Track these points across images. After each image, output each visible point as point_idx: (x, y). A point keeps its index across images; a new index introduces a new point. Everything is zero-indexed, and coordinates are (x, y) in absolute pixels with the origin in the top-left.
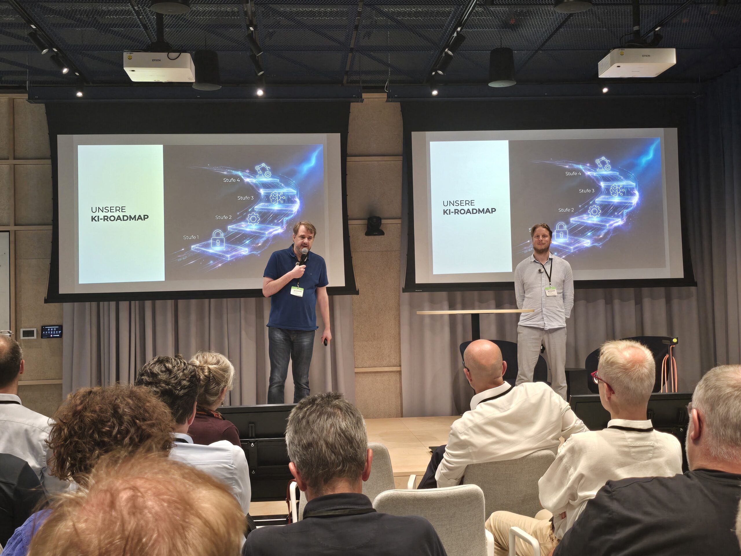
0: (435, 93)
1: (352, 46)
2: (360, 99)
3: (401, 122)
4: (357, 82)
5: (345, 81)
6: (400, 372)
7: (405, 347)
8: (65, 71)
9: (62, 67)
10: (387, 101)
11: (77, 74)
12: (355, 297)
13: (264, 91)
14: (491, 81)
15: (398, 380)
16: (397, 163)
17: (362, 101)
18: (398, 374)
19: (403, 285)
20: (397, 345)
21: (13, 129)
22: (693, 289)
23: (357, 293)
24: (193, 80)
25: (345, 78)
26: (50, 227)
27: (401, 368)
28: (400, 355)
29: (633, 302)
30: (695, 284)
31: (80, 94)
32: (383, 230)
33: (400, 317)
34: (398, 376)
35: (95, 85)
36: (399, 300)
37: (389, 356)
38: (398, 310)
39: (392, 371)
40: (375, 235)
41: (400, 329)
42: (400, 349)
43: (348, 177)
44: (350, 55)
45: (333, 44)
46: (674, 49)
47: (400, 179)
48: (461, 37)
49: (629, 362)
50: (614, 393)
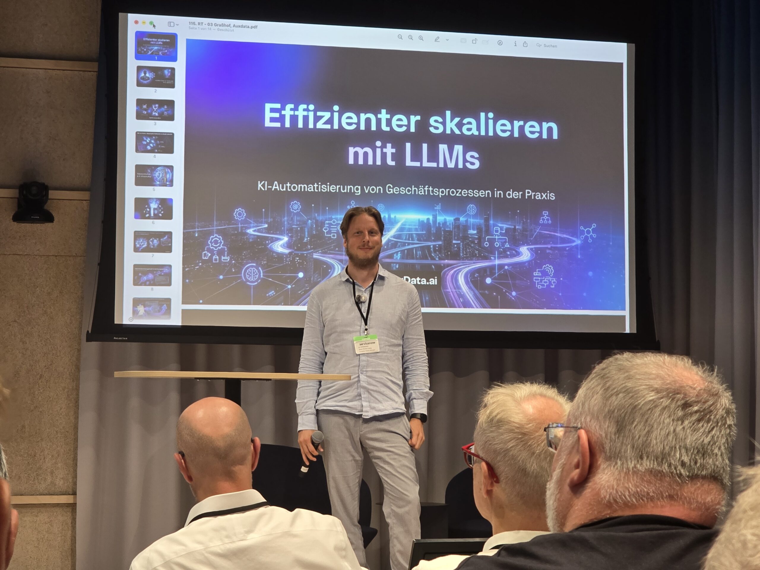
6: (73, 506)
7: (86, 454)
15: (69, 521)
16: (87, 75)
18: (69, 509)
19: (88, 326)
20: (70, 450)
27: (75, 499)
28: (75, 470)
32: (51, 211)
33: (78, 395)
34: (69, 514)
36: (78, 359)
37: (52, 473)
38: (76, 378)
39: (57, 505)
40: (34, 221)
41: (77, 418)
42: (75, 460)
47: (92, 109)
49: (530, 421)
50: (498, 481)
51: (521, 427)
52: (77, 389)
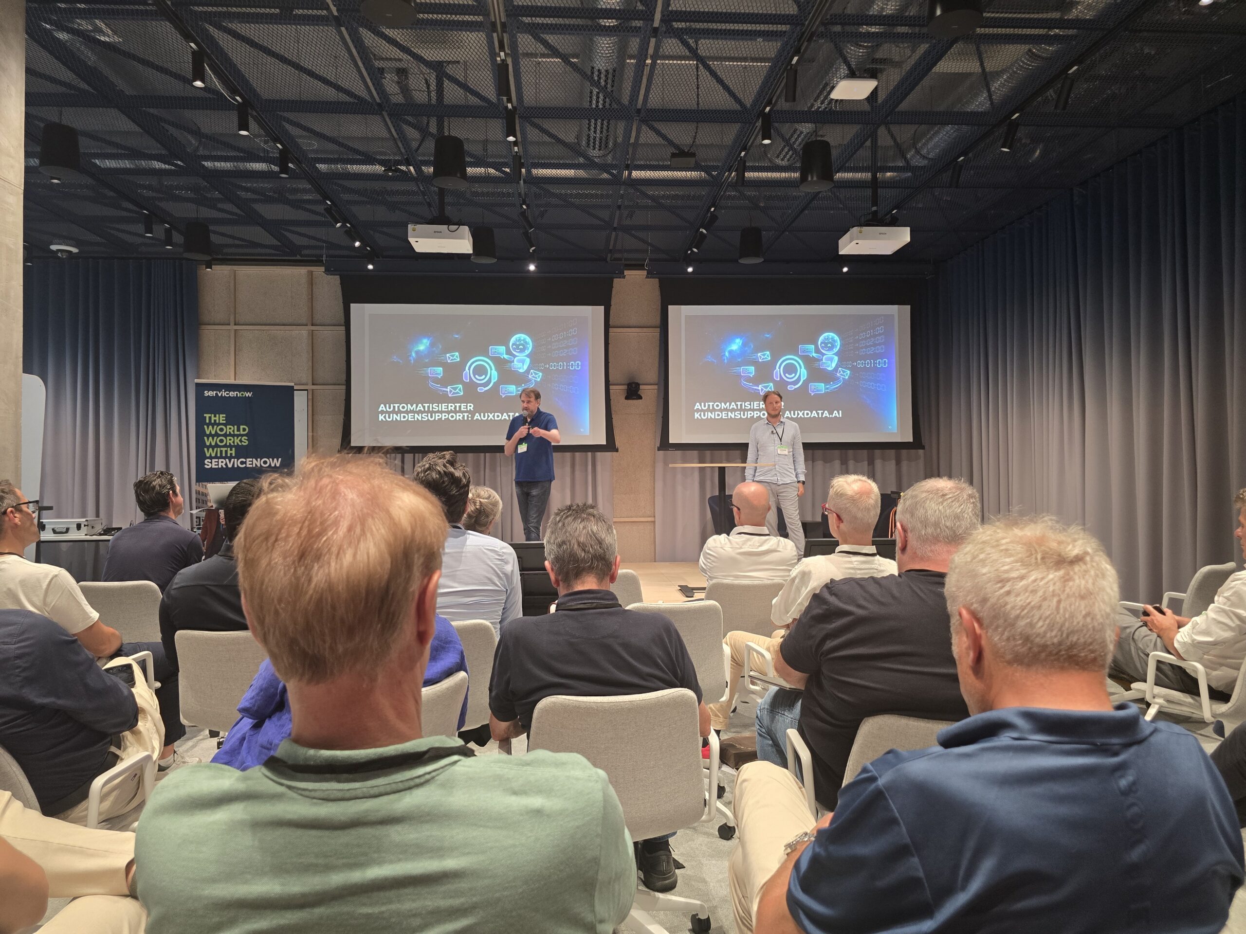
0: (690, 270)
1: (615, 225)
2: (622, 275)
3: (659, 297)
4: (620, 259)
5: (608, 259)
6: (654, 522)
7: (659, 500)
8: (357, 244)
9: (355, 241)
10: (646, 278)
11: (369, 249)
12: (615, 453)
13: (536, 267)
14: (741, 257)
15: (652, 529)
16: (656, 333)
17: (624, 277)
18: (652, 523)
19: (658, 444)
20: (652, 497)
21: (311, 298)
22: (921, 452)
23: (617, 450)
24: (471, 252)
25: (609, 255)
26: (344, 387)
27: (655, 519)
28: (654, 506)
29: (866, 463)
30: (923, 448)
31: (370, 267)
32: (641, 395)
33: (654, 474)
34: (652, 525)
35: (384, 259)
36: (654, 458)
37: (644, 507)
38: (654, 467)
39: (647, 522)
40: (634, 399)
41: (654, 484)
42: (654, 502)
43: (610, 346)
44: (614, 233)
45: (598, 222)
46: (909, 228)
47: (658, 349)
48: (714, 217)
49: (857, 494)
50: (842, 522)
51: (852, 497)
52: (654, 471)
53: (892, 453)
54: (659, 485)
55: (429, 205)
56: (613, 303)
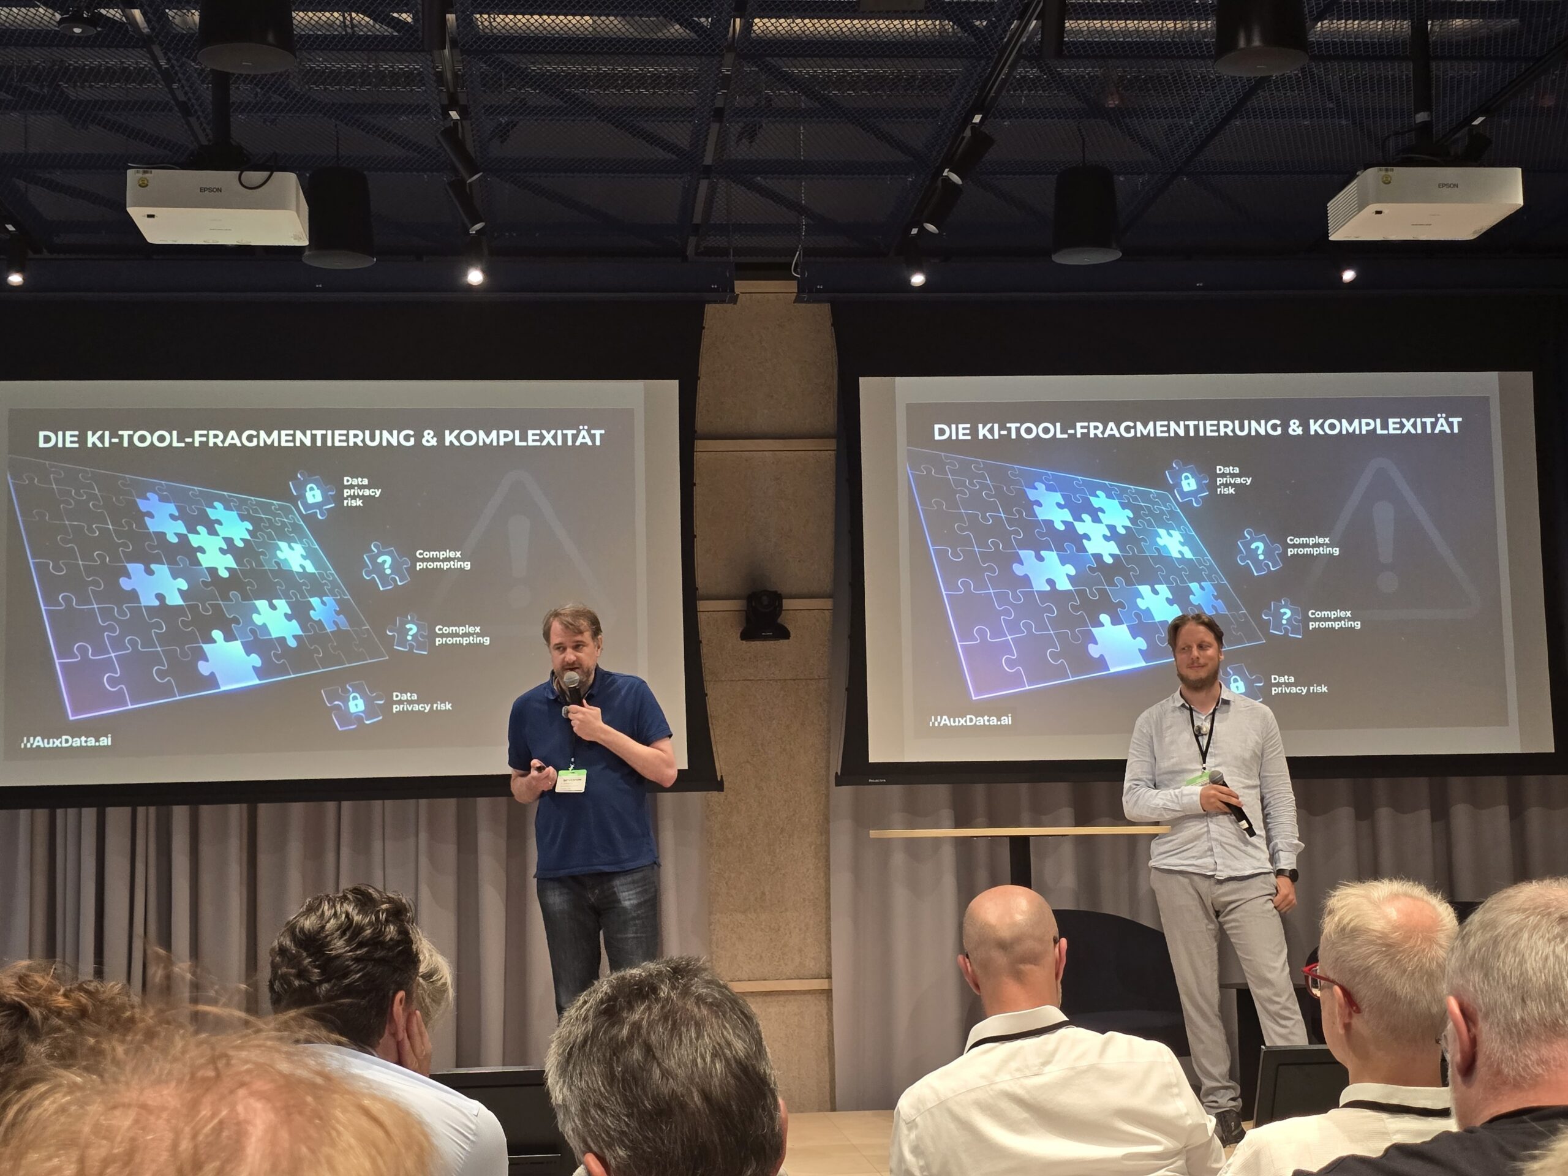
0: (918, 279)
1: (708, 160)
2: (727, 295)
3: (833, 355)
4: (724, 252)
5: (690, 251)
6: (828, 993)
7: (841, 928)
10: (797, 300)
11: (10, 228)
12: (713, 796)
13: (484, 272)
14: (1060, 249)
15: (824, 1012)
16: (825, 453)
17: (734, 300)
18: (824, 997)
19: (837, 767)
20: (821, 921)
23: (719, 786)
24: (304, 242)
25: (692, 241)
27: (830, 983)
28: (829, 948)
29: (1425, 814)
31: (16, 279)
32: (786, 625)
33: (828, 851)
34: (824, 1003)
35: (55, 256)
36: (827, 806)
37: (800, 951)
38: (825, 831)
39: (809, 992)
40: (766, 638)
41: (828, 881)
42: (828, 933)
43: (698, 491)
44: (704, 185)
45: (661, 154)
46: (1519, 170)
47: (831, 497)
48: (982, 140)
49: (1397, 928)
50: (1358, 1011)
52: (828, 845)
53: (1499, 783)
54: (842, 882)
55: (186, 110)
56: (704, 368)
